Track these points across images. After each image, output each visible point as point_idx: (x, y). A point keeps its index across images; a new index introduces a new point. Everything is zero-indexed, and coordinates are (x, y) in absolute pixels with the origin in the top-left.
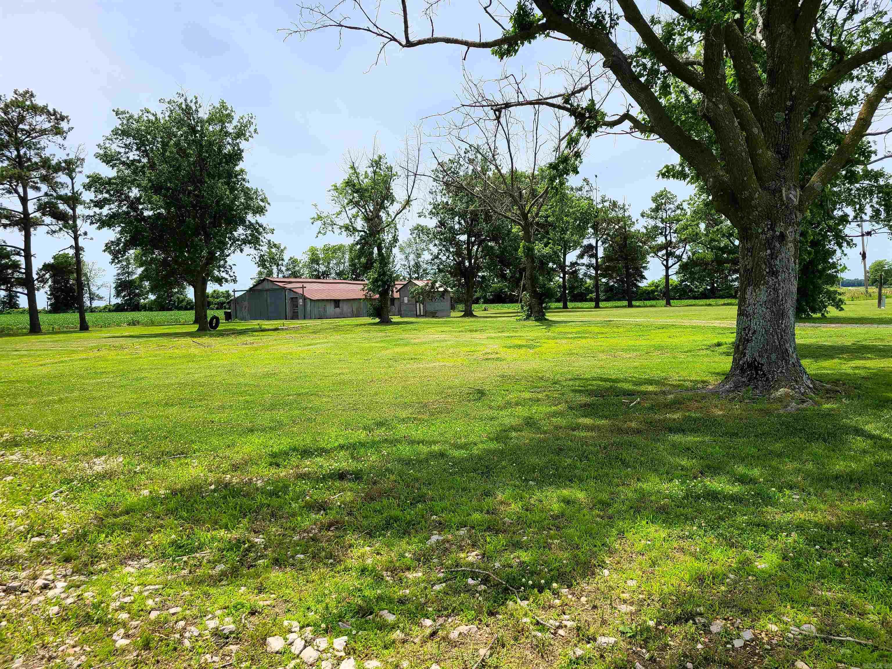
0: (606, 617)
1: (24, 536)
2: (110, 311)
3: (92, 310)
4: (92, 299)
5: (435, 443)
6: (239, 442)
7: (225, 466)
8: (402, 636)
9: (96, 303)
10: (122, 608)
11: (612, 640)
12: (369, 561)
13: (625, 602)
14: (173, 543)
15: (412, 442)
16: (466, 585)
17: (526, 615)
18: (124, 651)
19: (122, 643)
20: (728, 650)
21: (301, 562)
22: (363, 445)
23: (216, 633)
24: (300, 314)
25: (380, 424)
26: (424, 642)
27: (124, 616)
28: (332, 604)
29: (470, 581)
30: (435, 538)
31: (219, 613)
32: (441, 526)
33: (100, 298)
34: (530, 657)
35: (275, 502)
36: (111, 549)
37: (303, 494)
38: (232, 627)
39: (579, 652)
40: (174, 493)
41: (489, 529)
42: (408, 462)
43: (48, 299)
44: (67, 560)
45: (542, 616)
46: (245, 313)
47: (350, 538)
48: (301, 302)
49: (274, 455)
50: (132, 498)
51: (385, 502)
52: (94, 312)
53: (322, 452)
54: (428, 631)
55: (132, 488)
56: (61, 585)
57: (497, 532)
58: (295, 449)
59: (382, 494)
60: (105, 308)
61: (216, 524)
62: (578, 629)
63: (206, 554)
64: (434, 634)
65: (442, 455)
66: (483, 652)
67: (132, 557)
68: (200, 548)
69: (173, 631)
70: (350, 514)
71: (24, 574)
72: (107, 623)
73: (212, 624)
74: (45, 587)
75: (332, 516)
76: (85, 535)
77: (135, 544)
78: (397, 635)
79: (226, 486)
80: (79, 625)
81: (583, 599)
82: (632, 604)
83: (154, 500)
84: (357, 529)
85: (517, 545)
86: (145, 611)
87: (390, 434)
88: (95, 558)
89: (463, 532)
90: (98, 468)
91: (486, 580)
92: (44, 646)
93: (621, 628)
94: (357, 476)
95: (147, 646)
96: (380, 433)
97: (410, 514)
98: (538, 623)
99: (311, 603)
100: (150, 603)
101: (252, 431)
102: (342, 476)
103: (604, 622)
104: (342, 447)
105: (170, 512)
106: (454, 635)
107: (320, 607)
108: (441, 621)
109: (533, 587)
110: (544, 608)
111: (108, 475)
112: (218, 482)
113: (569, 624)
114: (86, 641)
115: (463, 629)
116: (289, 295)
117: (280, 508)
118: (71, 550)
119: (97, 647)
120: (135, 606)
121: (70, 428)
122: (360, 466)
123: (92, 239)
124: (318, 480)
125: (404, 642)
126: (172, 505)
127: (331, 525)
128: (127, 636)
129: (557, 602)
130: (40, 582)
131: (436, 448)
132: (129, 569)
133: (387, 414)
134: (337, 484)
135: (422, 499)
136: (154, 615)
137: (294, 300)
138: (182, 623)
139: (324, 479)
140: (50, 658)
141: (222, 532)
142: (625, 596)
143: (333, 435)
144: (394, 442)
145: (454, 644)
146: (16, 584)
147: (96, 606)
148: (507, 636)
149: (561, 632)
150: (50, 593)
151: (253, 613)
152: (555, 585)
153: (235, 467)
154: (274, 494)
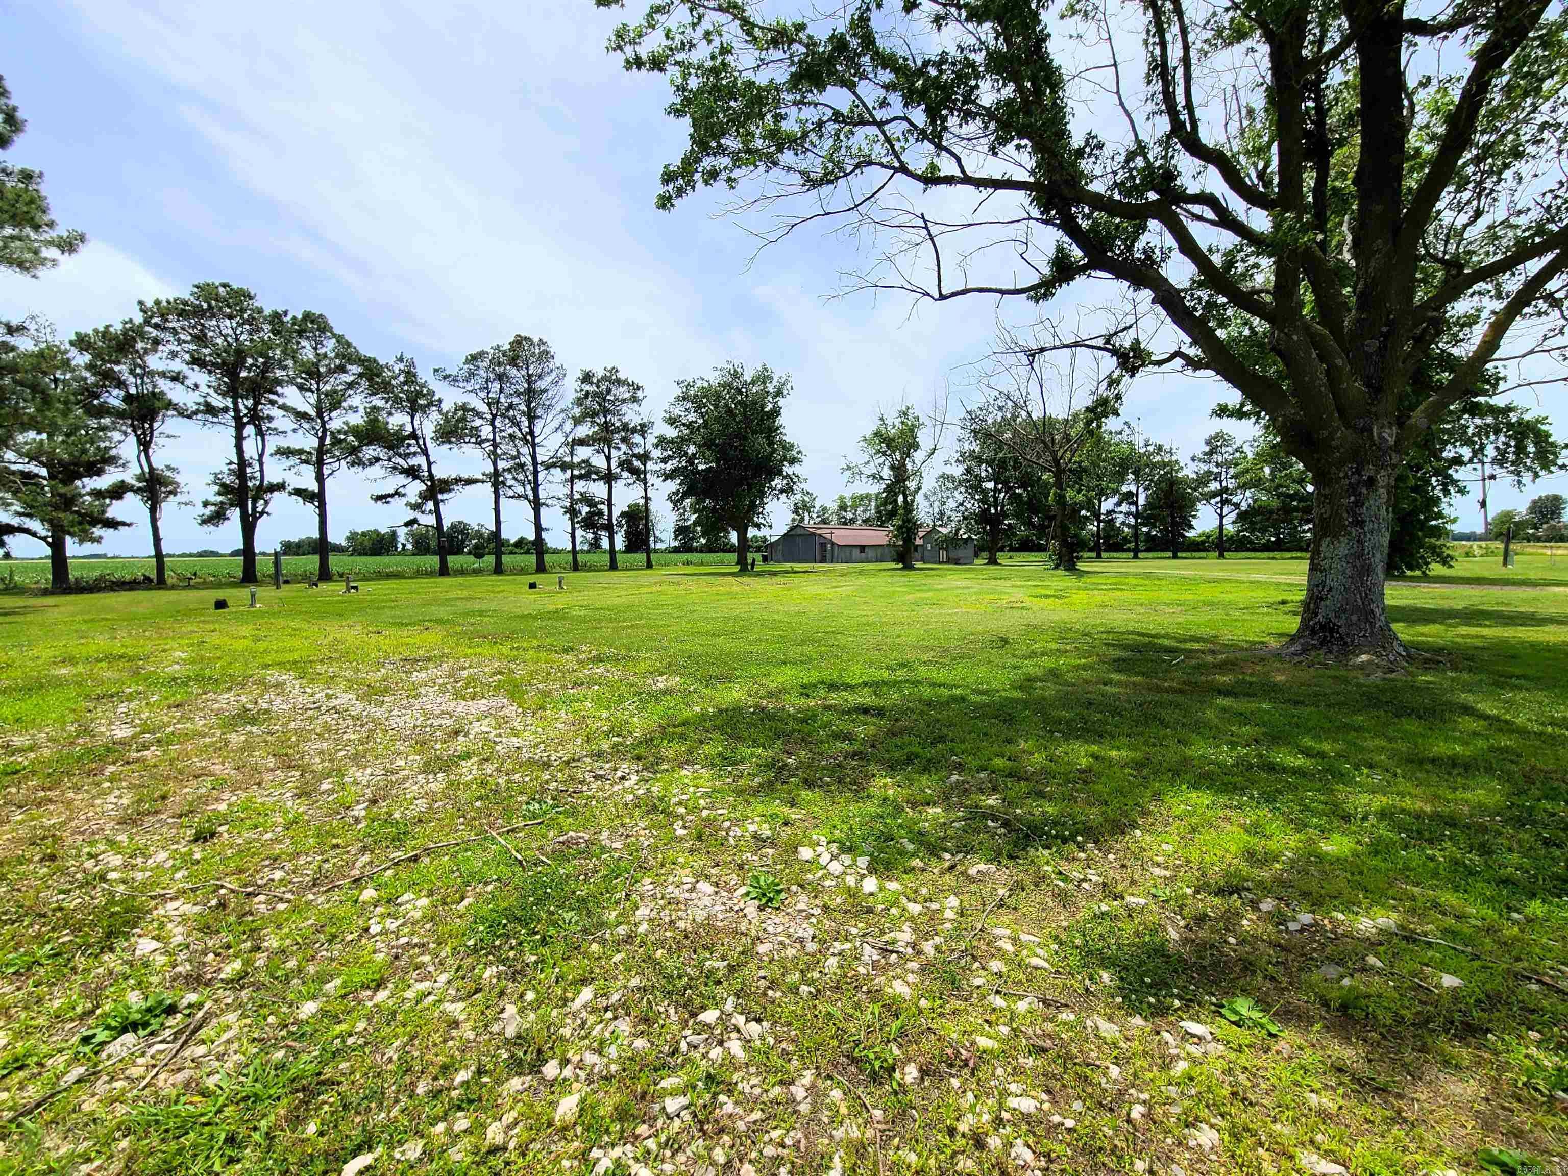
0: (1136, 877)
1: (607, 734)
2: (670, 552)
3: (656, 551)
4: (655, 542)
5: (957, 687)
6: (774, 671)
7: (762, 692)
8: (921, 864)
9: (659, 546)
10: (680, 803)
11: (1142, 901)
12: (890, 792)
13: (1158, 865)
14: (720, 755)
15: (934, 685)
16: (986, 826)
17: (1047, 863)
18: (682, 839)
19: (680, 832)
20: (1281, 931)
21: (828, 785)
22: (885, 683)
23: (755, 836)
24: (829, 557)
25: (903, 665)
26: (942, 873)
27: (682, 810)
28: (856, 827)
29: (990, 823)
30: (954, 778)
31: (757, 819)
32: (960, 767)
33: (662, 541)
34: (1051, 904)
35: (806, 728)
36: (671, 753)
37: (829, 724)
38: (769, 833)
39: (1104, 908)
40: (720, 711)
41: (1010, 775)
42: (929, 704)
43: (624, 541)
44: (639, 758)
45: (1064, 867)
47: (873, 768)
48: (829, 547)
49: (804, 687)
50: (687, 714)
51: (906, 738)
52: (658, 553)
53: (847, 687)
54: (947, 864)
55: (687, 704)
56: (634, 778)
57: (1019, 779)
58: (822, 683)
59: (902, 731)
60: (666, 549)
61: (756, 743)
62: (1105, 885)
63: (746, 768)
64: (952, 867)
65: (963, 699)
66: (1001, 892)
67: (688, 762)
68: (742, 762)
69: (720, 829)
70: (873, 746)
71: (607, 766)
72: (669, 814)
73: (752, 828)
74: (623, 778)
75: (856, 747)
76: (652, 740)
77: (690, 752)
78: (917, 862)
79: (763, 710)
80: (648, 812)
81: (1111, 857)
82: (1166, 868)
83: (704, 716)
84: (880, 761)
85: (1041, 795)
86: (695, 809)
87: (912, 676)
88: (659, 761)
89: (982, 775)
90: (661, 685)
91: (1006, 824)
92: (622, 825)
93: (1153, 891)
94: (880, 712)
95: (699, 838)
96: (901, 674)
97: (931, 752)
98: (1060, 873)
99: (836, 821)
100: (702, 802)
101: (785, 663)
102: (865, 711)
103: (1133, 882)
104: (865, 684)
105: (716, 728)
106: (972, 871)
107: (845, 827)
108: (960, 856)
109: (1056, 837)
110: (1067, 859)
111: (668, 692)
112: (756, 706)
113: (1095, 879)
114: (654, 826)
115: (982, 867)
116: (818, 541)
117: (810, 734)
118: (641, 751)
119: (662, 833)
120: (690, 803)
121: (639, 650)
122: (882, 703)
124: (844, 712)
125: (923, 870)
126: (718, 722)
127: (855, 754)
128: (684, 827)
129: (1082, 855)
130: (619, 774)
131: (958, 692)
132: (684, 772)
133: (909, 656)
134: (861, 717)
135: (942, 739)
136: (705, 813)
137: (823, 545)
138: (727, 824)
139: (849, 712)
140: (628, 836)
141: (760, 750)
142: (1160, 859)
143: (858, 672)
144: (916, 683)
145: (971, 880)
146: (601, 772)
147: (661, 799)
148: (1028, 880)
149: (1085, 885)
150: (627, 784)
151: (786, 824)
152: (1080, 838)
153: (770, 695)
154: (804, 721)
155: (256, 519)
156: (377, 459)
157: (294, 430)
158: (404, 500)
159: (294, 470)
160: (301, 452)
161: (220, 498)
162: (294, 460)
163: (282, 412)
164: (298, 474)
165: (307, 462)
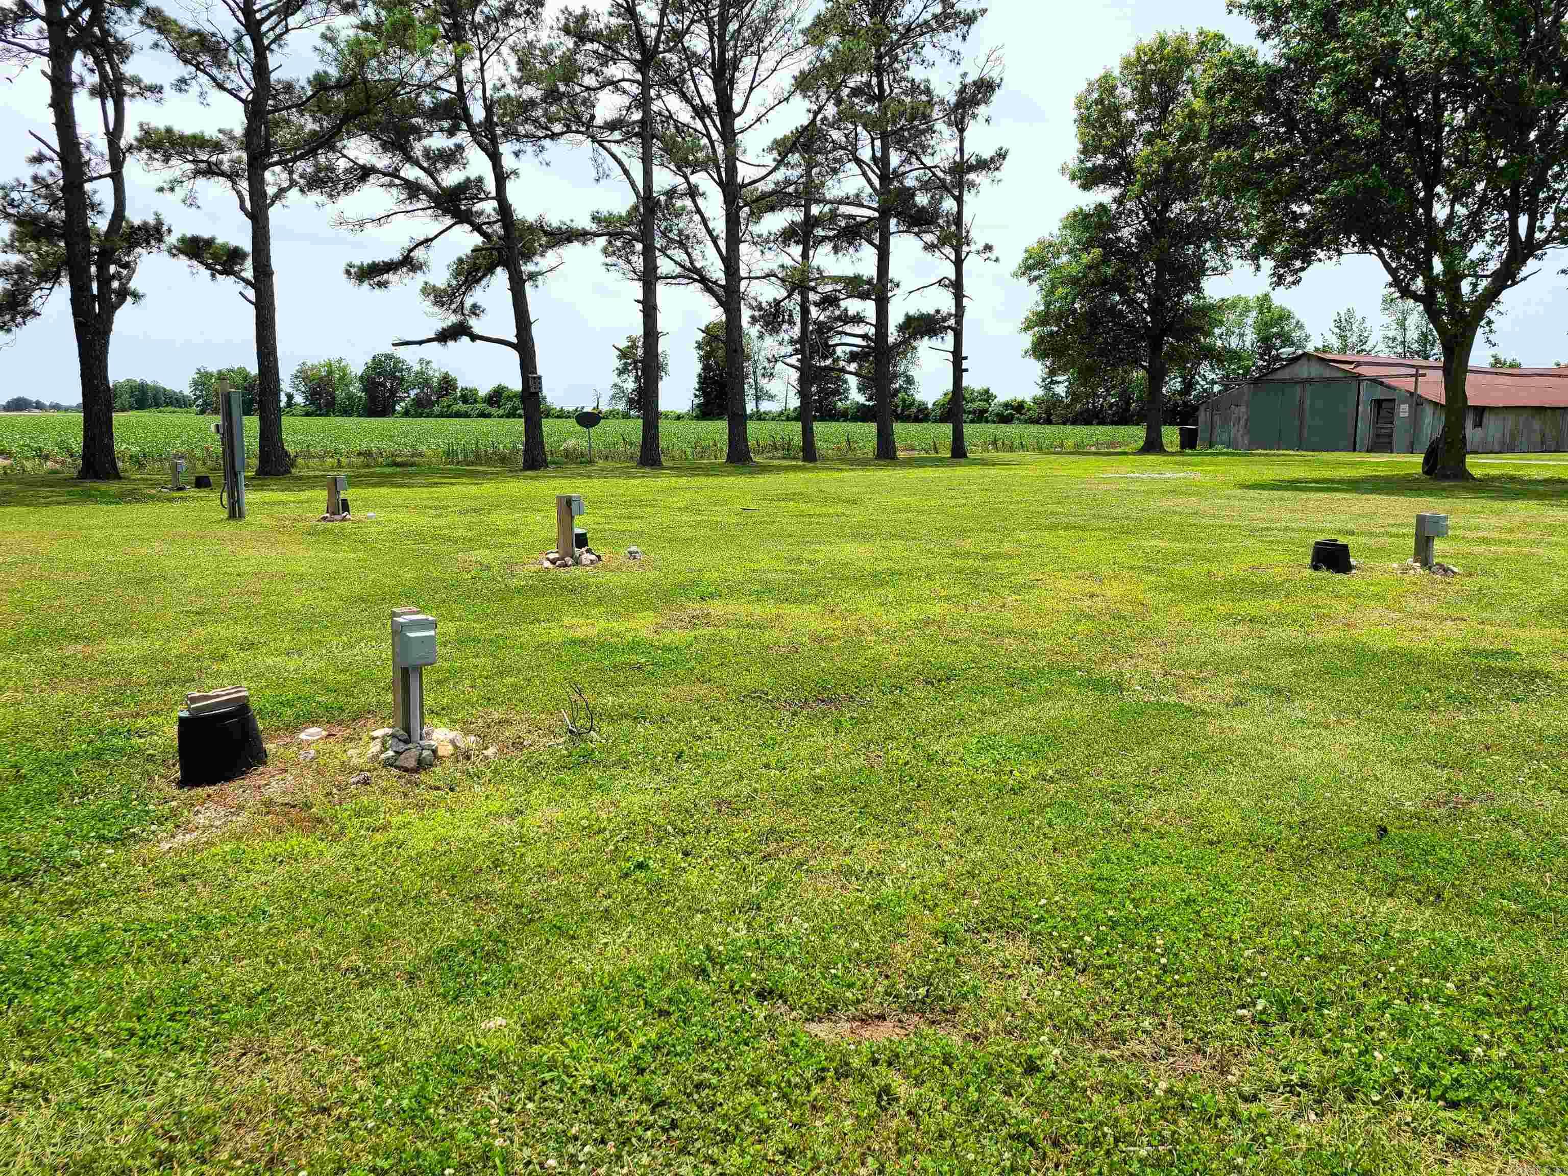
2: (788, 419)
3: (760, 417)
4: (758, 399)
9: (765, 406)
33: (771, 397)
43: (696, 396)
46: (1237, 431)
48: (1404, 410)
52: (764, 419)
60: (781, 413)
116: (1367, 394)
123: (997, 260)
137: (1383, 406)
155: (110, 309)
156: (365, 173)
157: (181, 84)
158: (419, 279)
159: (180, 192)
160: (199, 142)
161: (15, 258)
162: (180, 167)
163: (151, 36)
164: (190, 202)
165: (211, 171)
